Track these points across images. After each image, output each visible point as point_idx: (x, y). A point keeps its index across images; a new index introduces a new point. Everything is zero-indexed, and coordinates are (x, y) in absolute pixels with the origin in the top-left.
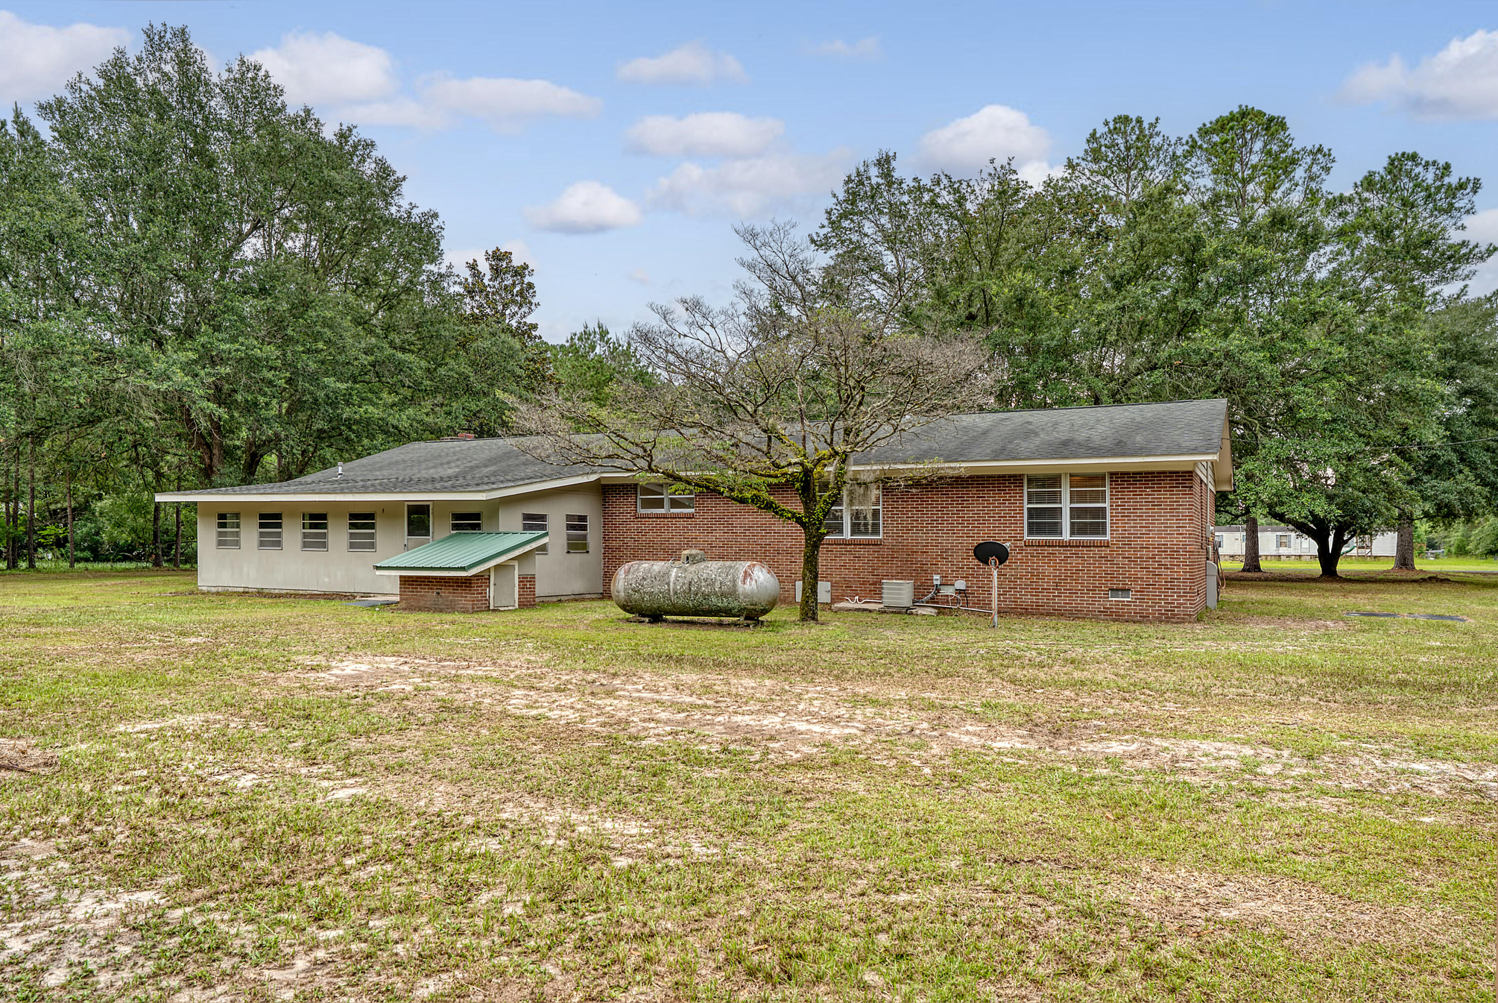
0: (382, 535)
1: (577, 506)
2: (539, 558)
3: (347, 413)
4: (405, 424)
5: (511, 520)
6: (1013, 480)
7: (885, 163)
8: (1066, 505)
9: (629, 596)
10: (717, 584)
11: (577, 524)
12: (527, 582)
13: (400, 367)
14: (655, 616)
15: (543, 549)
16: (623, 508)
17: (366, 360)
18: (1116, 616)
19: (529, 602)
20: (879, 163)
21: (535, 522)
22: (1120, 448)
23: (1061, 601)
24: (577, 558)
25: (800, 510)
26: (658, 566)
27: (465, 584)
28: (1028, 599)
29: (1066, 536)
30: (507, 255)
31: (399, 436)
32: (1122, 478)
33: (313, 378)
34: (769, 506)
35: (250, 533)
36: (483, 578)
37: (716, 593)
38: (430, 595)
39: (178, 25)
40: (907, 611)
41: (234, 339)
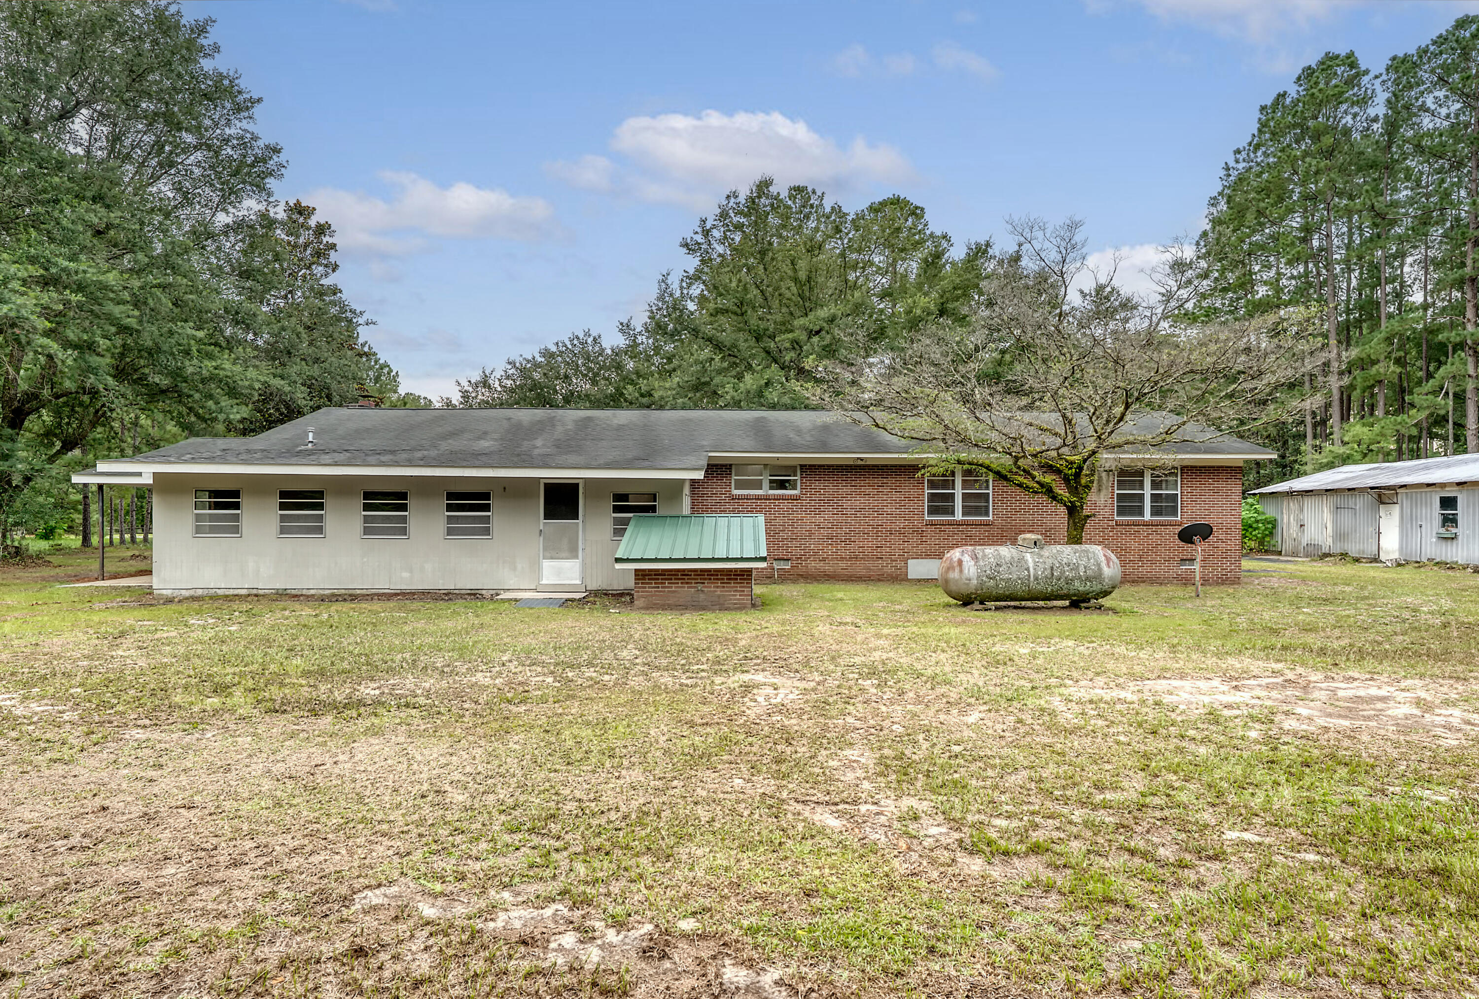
8: (1147, 492)
9: (982, 583)
10: (1082, 569)
18: (1185, 581)
23: (1144, 570)
27: (741, 576)
29: (1147, 517)
32: (1191, 471)
35: (262, 517)
37: (1080, 578)
38: (685, 591)
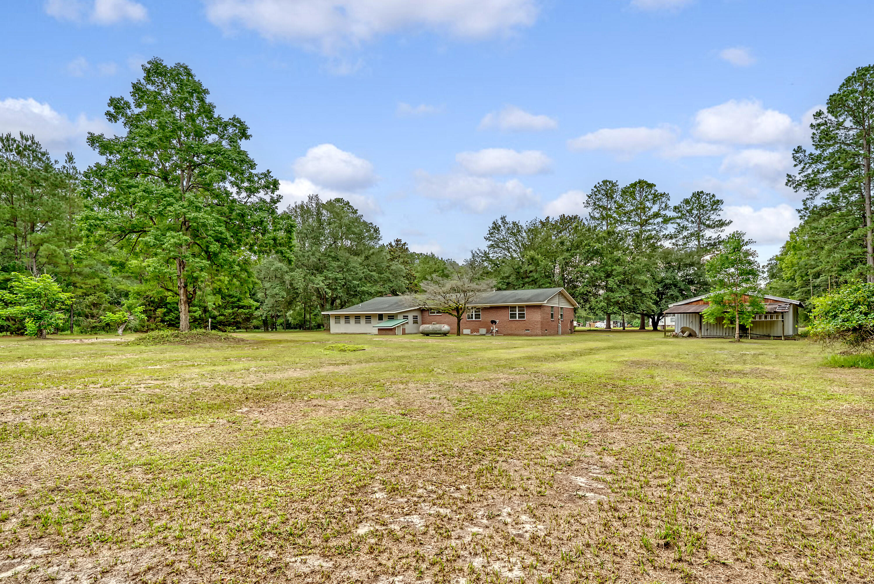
0: (373, 321)
1: (415, 314)
2: (406, 325)
3: (358, 289)
4: (373, 291)
5: (401, 317)
6: (506, 307)
7: (503, 218)
8: (517, 312)
9: (423, 331)
10: (439, 329)
11: (415, 317)
12: (404, 330)
13: (372, 276)
14: (427, 335)
15: (407, 323)
16: (426, 314)
17: (363, 275)
18: (527, 335)
19: (404, 333)
20: (502, 218)
21: (406, 317)
22: (528, 300)
23: (516, 332)
24: (415, 325)
25: (456, 314)
26: (428, 325)
27: (391, 329)
28: (510, 332)
29: (517, 319)
30: (400, 240)
31: (371, 295)
32: (528, 306)
33: (350, 281)
34: (450, 314)
35: (342, 321)
36: (395, 328)
38: (384, 332)
39: (315, 194)
40: (484, 335)
41: (332, 273)
